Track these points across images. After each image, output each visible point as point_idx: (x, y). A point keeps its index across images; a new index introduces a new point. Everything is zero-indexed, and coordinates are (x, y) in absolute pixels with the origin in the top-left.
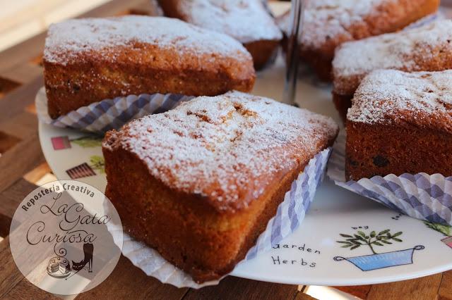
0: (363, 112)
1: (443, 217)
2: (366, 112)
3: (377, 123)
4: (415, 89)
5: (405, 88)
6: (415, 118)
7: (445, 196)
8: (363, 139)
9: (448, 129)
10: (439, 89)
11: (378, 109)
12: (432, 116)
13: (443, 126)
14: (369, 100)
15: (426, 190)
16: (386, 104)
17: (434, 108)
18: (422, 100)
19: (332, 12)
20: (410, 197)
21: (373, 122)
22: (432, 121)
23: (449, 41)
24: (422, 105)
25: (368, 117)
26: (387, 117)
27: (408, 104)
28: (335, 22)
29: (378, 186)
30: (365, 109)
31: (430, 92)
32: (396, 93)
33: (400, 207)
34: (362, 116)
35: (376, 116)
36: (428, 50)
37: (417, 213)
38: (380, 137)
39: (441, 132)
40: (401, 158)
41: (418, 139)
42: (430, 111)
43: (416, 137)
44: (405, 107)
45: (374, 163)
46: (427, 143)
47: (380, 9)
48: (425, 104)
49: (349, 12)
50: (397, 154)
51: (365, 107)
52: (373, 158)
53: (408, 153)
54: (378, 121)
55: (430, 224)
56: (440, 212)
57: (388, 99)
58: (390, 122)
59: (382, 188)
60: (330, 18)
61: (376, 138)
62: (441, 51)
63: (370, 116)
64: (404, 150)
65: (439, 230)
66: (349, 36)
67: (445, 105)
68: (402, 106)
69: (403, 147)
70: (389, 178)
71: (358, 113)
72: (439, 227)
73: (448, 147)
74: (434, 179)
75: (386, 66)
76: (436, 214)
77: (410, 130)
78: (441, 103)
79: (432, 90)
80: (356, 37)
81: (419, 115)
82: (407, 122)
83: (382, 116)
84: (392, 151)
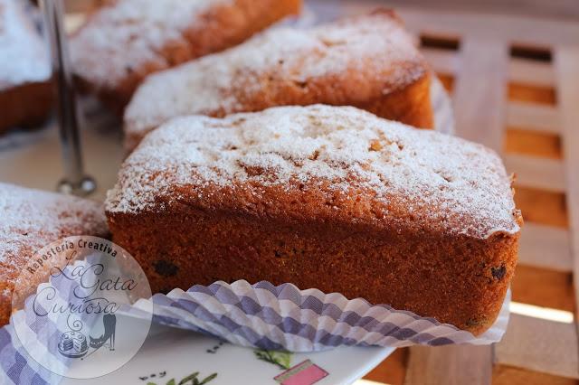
0: (125, 195)
1: (276, 341)
2: (129, 194)
3: (145, 211)
4: (210, 147)
5: (197, 146)
6: (200, 196)
7: (265, 311)
8: (131, 237)
9: (249, 208)
10: (246, 143)
11: (147, 188)
12: (226, 190)
13: (241, 204)
14: (137, 174)
15: (236, 305)
16: (160, 177)
17: (231, 177)
18: (215, 164)
19: (134, 29)
20: (219, 318)
21: (138, 210)
22: (225, 199)
23: (281, 62)
24: (214, 174)
25: (132, 204)
26: (159, 200)
27: (194, 173)
28: (140, 44)
29: (167, 307)
30: (129, 189)
31: (234, 148)
32: (178, 157)
33: (215, 333)
34: (124, 202)
35: (143, 200)
36: (252, 79)
37: (241, 339)
38: (155, 232)
39: (239, 214)
40: (192, 259)
41: (209, 228)
42: (223, 182)
43: (204, 226)
44: (188, 181)
45: (156, 271)
46: (225, 233)
47: (207, 17)
48: (218, 171)
49: (161, 25)
50: (185, 254)
51: (130, 185)
52: (153, 264)
53: (201, 252)
54: (145, 207)
55: (263, 353)
56: (269, 333)
57: (163, 168)
58: (163, 207)
59: (174, 310)
60: (133, 38)
61: (149, 235)
62: (271, 79)
63: (135, 200)
64: (195, 248)
65: (274, 362)
66: (161, 62)
67: (246, 170)
68: (184, 178)
69: (192, 243)
70: (175, 294)
71: (118, 198)
72: (276, 356)
73: (255, 235)
74: (239, 287)
75: (197, 108)
76: (265, 337)
77: (195, 216)
78: (242, 166)
79: (236, 145)
80: (172, 63)
81: (206, 191)
82: (189, 204)
83: (152, 199)
84: (177, 250)
